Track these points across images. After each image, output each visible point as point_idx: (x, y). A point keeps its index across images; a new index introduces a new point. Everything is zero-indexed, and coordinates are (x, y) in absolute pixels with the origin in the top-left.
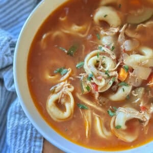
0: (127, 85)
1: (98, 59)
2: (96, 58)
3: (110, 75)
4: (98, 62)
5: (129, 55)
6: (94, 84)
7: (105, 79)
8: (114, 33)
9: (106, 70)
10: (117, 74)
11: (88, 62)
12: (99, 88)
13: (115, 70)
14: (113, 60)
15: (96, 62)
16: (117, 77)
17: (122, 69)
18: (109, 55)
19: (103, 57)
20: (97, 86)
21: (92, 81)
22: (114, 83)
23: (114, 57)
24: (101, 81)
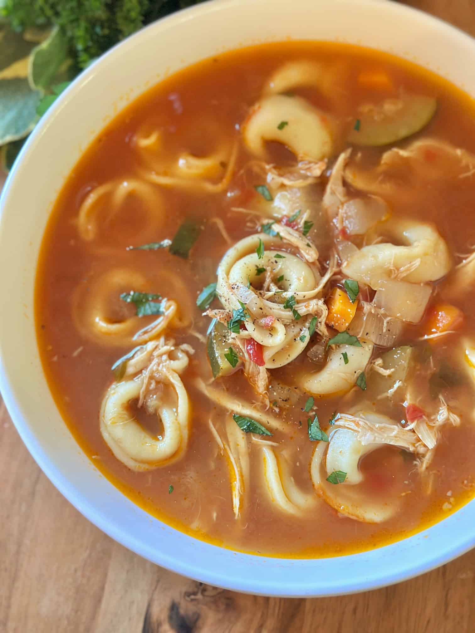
0: (355, 342)
1: (261, 263)
2: (253, 260)
3: (302, 310)
4: (260, 271)
5: (360, 246)
6: (249, 341)
7: (285, 326)
8: (310, 181)
9: (287, 295)
10: (324, 307)
11: (228, 273)
12: (267, 355)
13: (316, 297)
14: (310, 264)
15: (253, 271)
16: (323, 319)
17: (339, 291)
18: (295, 251)
19: (279, 256)
20: (260, 349)
21: (243, 333)
22: (315, 338)
23: (312, 255)
24: (271, 330)
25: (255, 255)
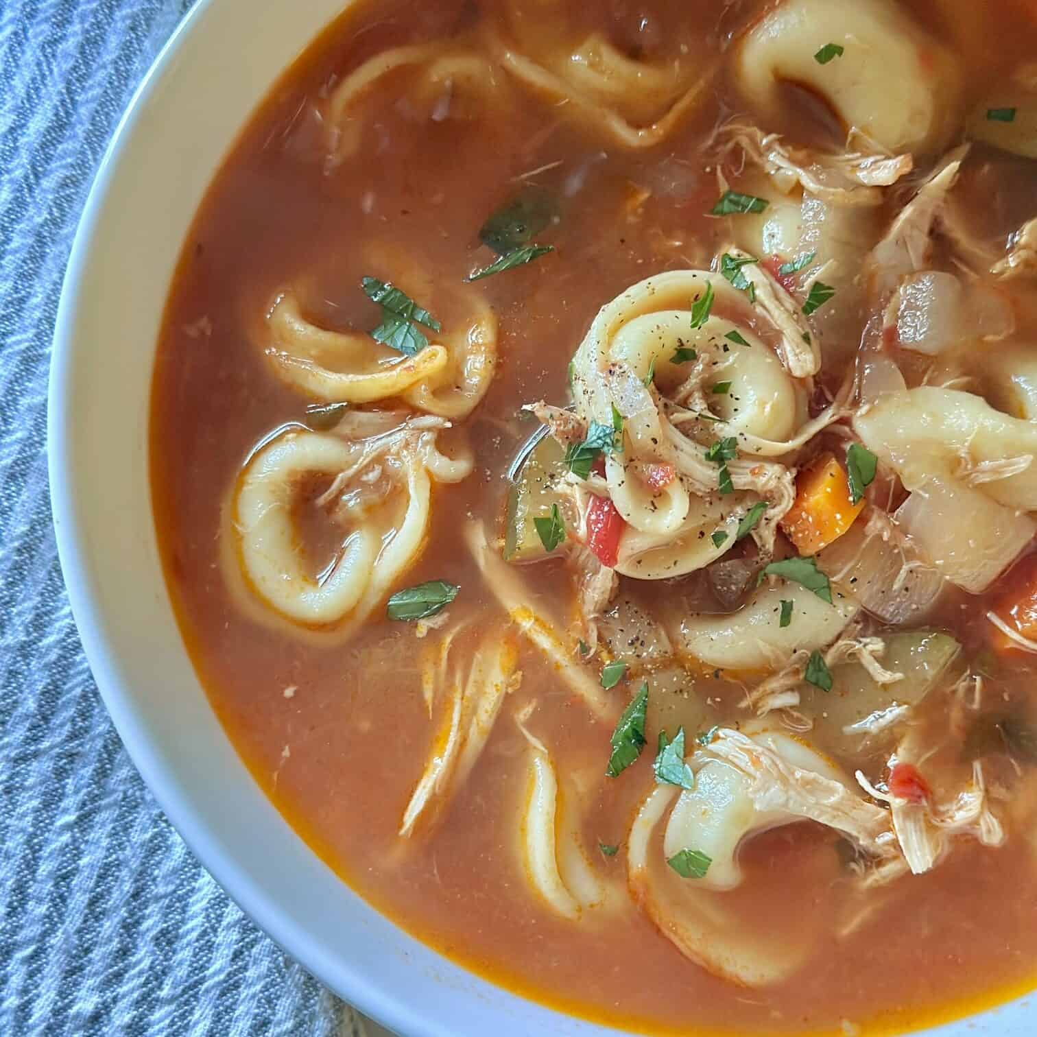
0: (825, 590)
1: (695, 338)
2: (679, 323)
4: (684, 355)
6: (602, 500)
7: (692, 496)
9: (725, 430)
10: (790, 491)
11: (614, 332)
12: (630, 546)
13: (779, 459)
14: (797, 383)
16: (776, 513)
17: (833, 466)
19: (735, 337)
20: (616, 527)
21: (596, 481)
23: (803, 362)
24: (655, 497)
25: (686, 316)
